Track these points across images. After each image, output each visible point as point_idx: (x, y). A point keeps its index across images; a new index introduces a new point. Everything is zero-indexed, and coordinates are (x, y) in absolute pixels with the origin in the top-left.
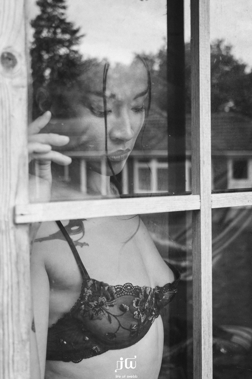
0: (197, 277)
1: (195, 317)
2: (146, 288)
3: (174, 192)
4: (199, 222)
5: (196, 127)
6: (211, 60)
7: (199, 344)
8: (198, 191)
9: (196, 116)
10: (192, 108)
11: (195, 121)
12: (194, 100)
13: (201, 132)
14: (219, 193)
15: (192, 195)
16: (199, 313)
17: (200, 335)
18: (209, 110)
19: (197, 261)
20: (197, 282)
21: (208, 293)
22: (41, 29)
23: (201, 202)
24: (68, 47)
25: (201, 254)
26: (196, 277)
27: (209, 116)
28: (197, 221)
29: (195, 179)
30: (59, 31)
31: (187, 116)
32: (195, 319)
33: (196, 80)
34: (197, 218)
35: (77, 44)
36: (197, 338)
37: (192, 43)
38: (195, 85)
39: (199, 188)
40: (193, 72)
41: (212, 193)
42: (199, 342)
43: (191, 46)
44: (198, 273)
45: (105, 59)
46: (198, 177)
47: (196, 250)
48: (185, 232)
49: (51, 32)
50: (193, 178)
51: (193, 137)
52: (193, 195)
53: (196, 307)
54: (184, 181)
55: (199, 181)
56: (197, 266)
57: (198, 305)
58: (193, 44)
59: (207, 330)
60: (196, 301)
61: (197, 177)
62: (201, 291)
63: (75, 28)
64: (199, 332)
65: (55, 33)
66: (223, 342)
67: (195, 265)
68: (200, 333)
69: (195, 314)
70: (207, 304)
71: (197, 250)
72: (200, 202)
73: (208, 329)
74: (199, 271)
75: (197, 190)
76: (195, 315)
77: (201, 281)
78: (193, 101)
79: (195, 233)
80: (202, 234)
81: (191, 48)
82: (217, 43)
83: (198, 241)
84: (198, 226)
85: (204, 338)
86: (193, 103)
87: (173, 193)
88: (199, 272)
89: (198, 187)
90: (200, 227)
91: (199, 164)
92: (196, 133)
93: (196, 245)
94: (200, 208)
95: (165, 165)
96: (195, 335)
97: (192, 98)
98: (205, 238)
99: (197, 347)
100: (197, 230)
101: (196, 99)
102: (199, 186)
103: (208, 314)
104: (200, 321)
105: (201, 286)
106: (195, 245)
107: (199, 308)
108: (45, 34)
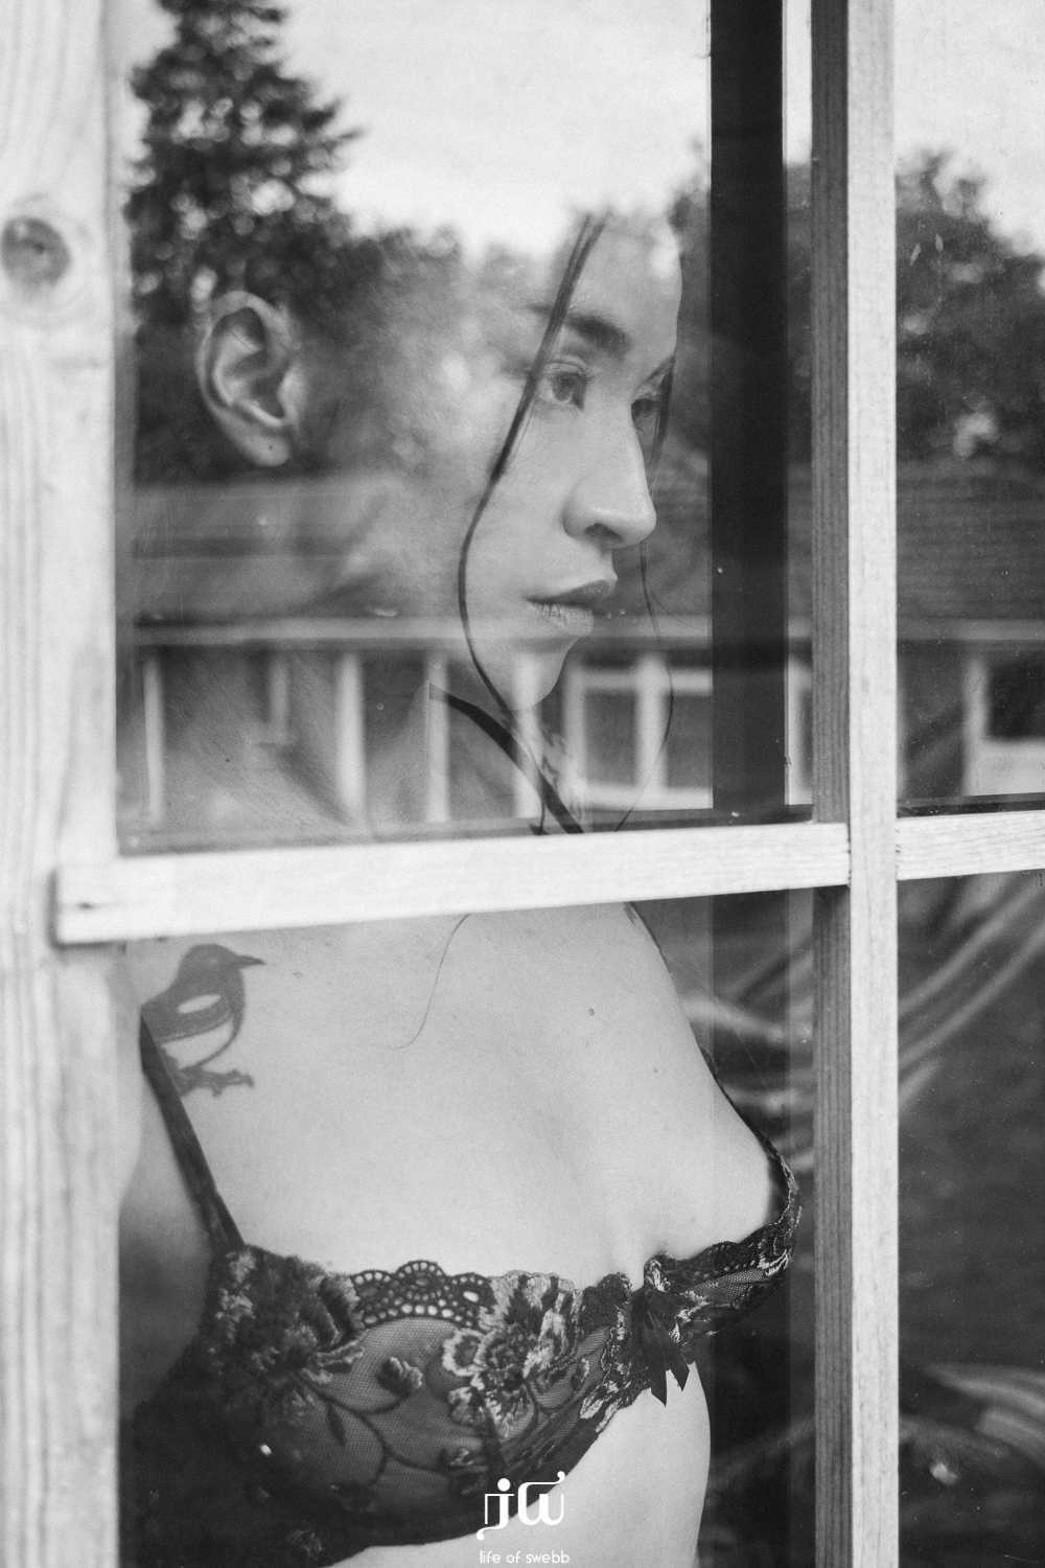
0: (835, 1173)
1: (823, 1341)
2: (523, 1279)
3: (736, 811)
4: (844, 937)
5: (833, 537)
6: (899, 250)
7: (842, 1457)
8: (838, 807)
9: (832, 487)
10: (817, 451)
11: (827, 507)
12: (826, 419)
13: (852, 558)
14: (930, 815)
15: (814, 823)
16: (841, 1328)
17: (845, 1422)
18: (888, 464)
19: (834, 1105)
20: (835, 1193)
21: (881, 1241)
22: (176, 104)
23: (853, 851)
24: (289, 181)
25: (850, 1073)
26: (830, 1170)
27: (887, 488)
28: (833, 935)
29: (829, 753)
30: (252, 113)
31: (795, 474)
32: (823, 1351)
33: (834, 335)
34: (833, 920)
35: (328, 167)
36: (830, 1433)
37: (818, 178)
38: (831, 358)
39: (844, 792)
40: (821, 300)
41: (899, 815)
42: (842, 1449)
43: (813, 192)
44: (837, 1155)
45: (446, 232)
46: (839, 743)
47: (829, 1056)
48: (781, 968)
49: (219, 119)
50: (818, 749)
51: (820, 577)
52: (819, 821)
53: (829, 1299)
54: (782, 761)
55: (843, 766)
56: (834, 1124)
57: (837, 1291)
58: (823, 181)
59: (876, 1398)
60: (828, 1274)
61: (836, 746)
62: (851, 1232)
63: (318, 102)
64: (841, 1407)
65: (235, 121)
66: (943, 1435)
67: (826, 1123)
68: (845, 1410)
69: (827, 1329)
70: (876, 1288)
71: (834, 1057)
72: (847, 856)
73: (881, 1395)
74: (841, 1145)
75: (834, 802)
76: (823, 1336)
77: (851, 1190)
78: (822, 425)
79: (825, 983)
80: (858, 989)
81: (812, 198)
82: (920, 165)
83: (841, 1020)
84: (837, 955)
85: (862, 1435)
86: (821, 433)
87: (734, 814)
88: (841, 1152)
89: (840, 790)
90: (847, 960)
91: (843, 692)
92: (833, 561)
93: (829, 1037)
94: (850, 878)
95: (699, 682)
96: (824, 1421)
97: (818, 411)
98: (871, 1007)
99: (833, 1469)
100: (833, 973)
101: (831, 416)
102: (844, 784)
103: (881, 1328)
104: (847, 1361)
105: (851, 1210)
106: (826, 1034)
107: (844, 1305)
108: (191, 125)
